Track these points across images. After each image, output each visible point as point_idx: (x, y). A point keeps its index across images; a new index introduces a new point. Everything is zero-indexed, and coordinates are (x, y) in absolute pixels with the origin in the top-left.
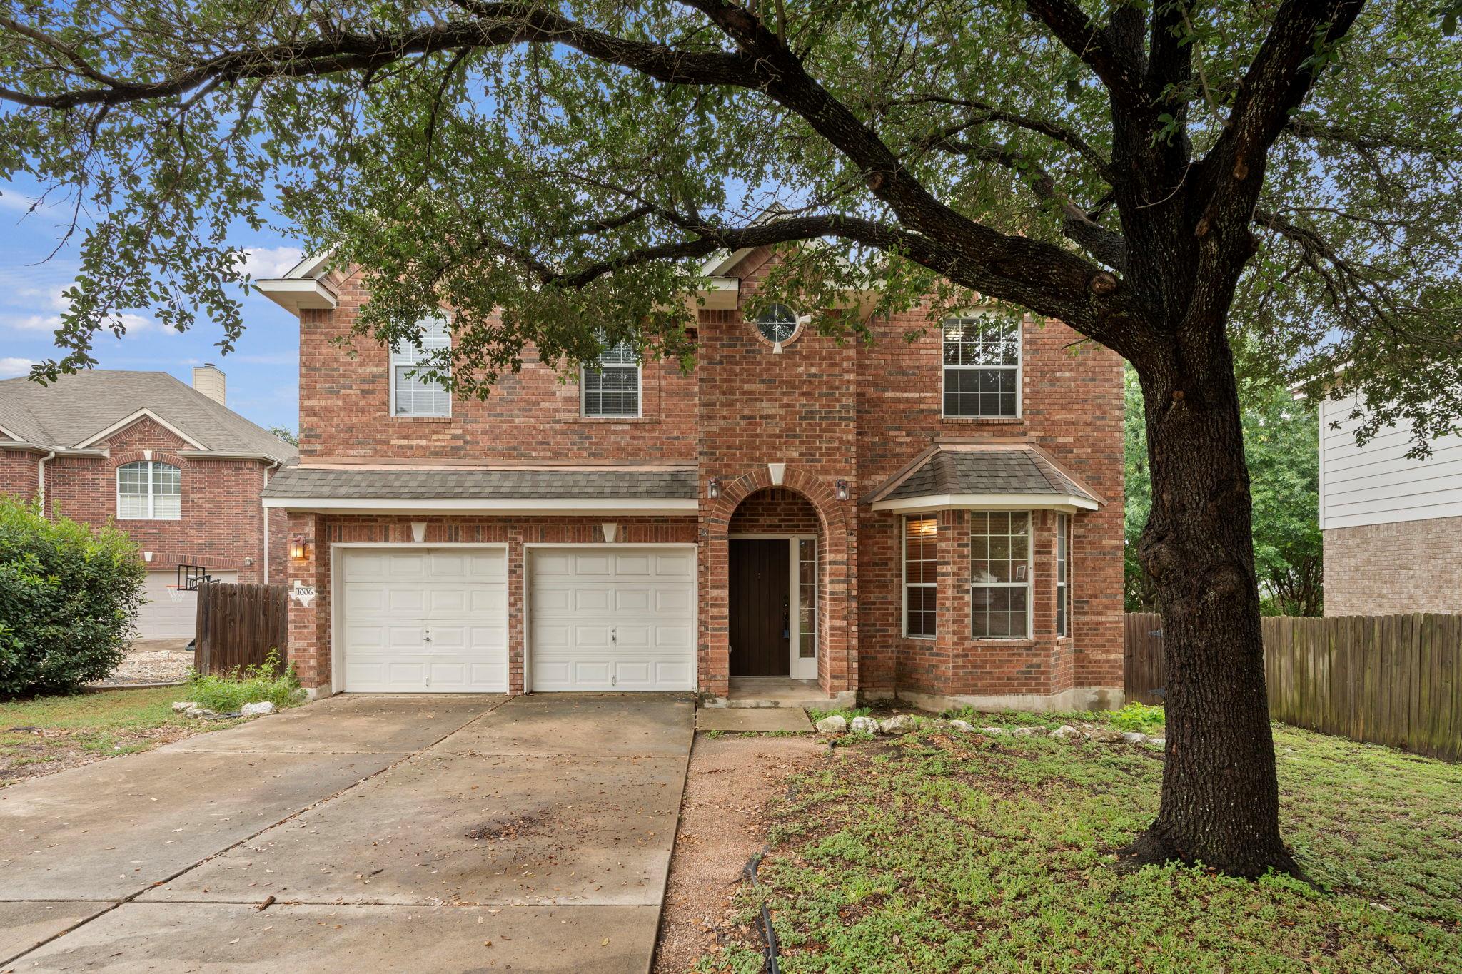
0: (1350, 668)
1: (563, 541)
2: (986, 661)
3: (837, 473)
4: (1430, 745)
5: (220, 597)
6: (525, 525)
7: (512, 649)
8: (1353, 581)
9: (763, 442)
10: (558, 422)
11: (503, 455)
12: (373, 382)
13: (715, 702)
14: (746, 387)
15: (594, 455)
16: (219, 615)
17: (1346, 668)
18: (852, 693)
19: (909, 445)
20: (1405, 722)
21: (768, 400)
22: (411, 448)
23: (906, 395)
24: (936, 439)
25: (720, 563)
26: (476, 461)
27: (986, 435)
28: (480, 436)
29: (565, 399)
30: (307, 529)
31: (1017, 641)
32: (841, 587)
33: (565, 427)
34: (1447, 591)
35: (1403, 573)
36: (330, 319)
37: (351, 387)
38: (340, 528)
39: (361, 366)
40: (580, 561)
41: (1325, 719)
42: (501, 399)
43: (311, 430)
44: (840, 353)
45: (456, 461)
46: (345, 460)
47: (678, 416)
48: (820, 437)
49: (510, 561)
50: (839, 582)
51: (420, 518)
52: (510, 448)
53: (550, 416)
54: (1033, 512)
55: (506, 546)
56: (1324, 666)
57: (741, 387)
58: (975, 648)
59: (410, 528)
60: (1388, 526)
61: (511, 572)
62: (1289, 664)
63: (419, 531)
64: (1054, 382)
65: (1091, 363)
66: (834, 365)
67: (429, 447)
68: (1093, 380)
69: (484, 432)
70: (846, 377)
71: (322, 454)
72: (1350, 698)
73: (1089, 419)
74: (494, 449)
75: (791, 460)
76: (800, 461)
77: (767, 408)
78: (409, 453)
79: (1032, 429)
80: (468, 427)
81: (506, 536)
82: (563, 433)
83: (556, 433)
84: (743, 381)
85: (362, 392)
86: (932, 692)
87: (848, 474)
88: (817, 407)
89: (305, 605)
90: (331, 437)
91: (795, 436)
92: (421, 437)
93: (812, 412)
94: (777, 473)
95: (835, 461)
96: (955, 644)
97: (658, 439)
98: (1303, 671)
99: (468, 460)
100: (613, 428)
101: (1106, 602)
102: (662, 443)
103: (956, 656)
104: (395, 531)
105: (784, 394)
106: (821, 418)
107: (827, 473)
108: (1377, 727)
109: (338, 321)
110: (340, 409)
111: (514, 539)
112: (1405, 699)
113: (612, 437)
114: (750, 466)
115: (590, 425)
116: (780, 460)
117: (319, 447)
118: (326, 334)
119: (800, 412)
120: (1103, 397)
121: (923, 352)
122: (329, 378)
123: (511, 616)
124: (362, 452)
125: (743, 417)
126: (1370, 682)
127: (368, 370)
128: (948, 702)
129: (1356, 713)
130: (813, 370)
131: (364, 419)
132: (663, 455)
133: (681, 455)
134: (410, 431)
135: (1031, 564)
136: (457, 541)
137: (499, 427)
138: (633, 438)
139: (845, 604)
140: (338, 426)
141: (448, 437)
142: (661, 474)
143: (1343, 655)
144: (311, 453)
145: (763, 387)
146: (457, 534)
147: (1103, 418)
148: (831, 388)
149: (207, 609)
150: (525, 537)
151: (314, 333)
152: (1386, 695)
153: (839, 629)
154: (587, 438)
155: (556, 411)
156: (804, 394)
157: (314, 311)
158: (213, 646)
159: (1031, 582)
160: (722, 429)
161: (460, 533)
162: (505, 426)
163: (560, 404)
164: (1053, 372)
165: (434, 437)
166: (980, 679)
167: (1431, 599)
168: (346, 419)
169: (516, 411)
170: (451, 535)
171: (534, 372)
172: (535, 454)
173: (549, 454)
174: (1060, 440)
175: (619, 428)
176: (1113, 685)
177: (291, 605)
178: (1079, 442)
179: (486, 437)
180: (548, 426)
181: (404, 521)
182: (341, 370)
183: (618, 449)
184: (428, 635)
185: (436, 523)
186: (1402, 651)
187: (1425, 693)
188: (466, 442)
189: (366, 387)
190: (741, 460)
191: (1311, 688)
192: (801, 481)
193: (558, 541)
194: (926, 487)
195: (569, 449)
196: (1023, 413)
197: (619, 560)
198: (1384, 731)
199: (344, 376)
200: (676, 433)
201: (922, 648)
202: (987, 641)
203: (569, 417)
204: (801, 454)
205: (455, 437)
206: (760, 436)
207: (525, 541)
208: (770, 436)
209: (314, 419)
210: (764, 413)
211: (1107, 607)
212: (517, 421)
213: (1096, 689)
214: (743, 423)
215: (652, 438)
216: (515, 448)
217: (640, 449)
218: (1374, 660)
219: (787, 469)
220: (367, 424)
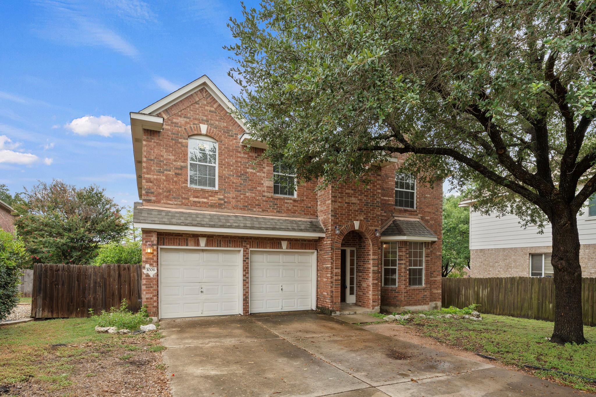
0: (495, 293)
1: (266, 248)
2: (412, 294)
3: (375, 226)
4: (521, 315)
5: (49, 272)
6: (250, 240)
7: (244, 295)
8: (480, 266)
9: (352, 213)
10: (264, 196)
11: (241, 209)
12: (181, 169)
13: (335, 313)
14: (347, 191)
15: (279, 212)
16: (48, 282)
17: (493, 293)
18: (379, 307)
19: (385, 216)
20: (513, 309)
21: (354, 197)
22: (199, 202)
23: (385, 198)
24: (393, 215)
25: (338, 259)
26: (229, 211)
27: (407, 215)
28: (231, 200)
29: (267, 187)
30: (152, 239)
31: (420, 287)
32: (376, 268)
33: (267, 199)
34: (510, 270)
35: (497, 264)
36: (159, 136)
37: (170, 171)
38: (164, 239)
39: (175, 161)
40: (268, 256)
41: (485, 309)
42: (241, 184)
43: (149, 189)
44: (376, 182)
45: (220, 210)
46: (166, 205)
47: (310, 198)
48: (370, 212)
49: (244, 256)
50: (375, 266)
51: (203, 235)
52: (244, 206)
53: (261, 193)
54: (425, 243)
55: (242, 249)
56: (486, 292)
57: (345, 191)
58: (410, 290)
59: (198, 240)
60: (492, 249)
61: (244, 261)
62: (473, 293)
63: (203, 242)
64: (425, 197)
65: (435, 193)
66: (374, 186)
67: (208, 203)
68: (435, 198)
69: (233, 198)
70: (378, 191)
71: (155, 202)
72: (494, 302)
73: (433, 211)
74: (237, 206)
75: (361, 220)
76: (364, 221)
77: (354, 200)
78: (198, 205)
79: (419, 213)
80: (226, 195)
81: (242, 245)
82: (267, 201)
83: (264, 201)
84: (346, 189)
85: (176, 173)
86: (395, 306)
87: (378, 227)
88: (369, 201)
89: (152, 276)
90: (160, 194)
91: (362, 211)
92: (204, 198)
93: (368, 203)
94: (357, 225)
95: (374, 222)
96: (404, 288)
97: (303, 207)
98: (478, 294)
99: (225, 210)
100: (286, 201)
101: (437, 273)
102: (304, 209)
103: (405, 293)
104: (191, 241)
105: (359, 195)
106: (371, 206)
107: (372, 226)
108: (503, 310)
109: (163, 138)
110: (164, 181)
111: (246, 246)
112: (512, 302)
113: (286, 205)
114: (348, 222)
115: (277, 199)
116: (357, 220)
117: (153, 198)
118: (157, 143)
119: (364, 202)
120: (437, 204)
121: (390, 183)
122: (158, 165)
123: (244, 280)
124: (176, 203)
125: (346, 203)
126: (501, 297)
127: (179, 164)
128: (402, 309)
129: (496, 306)
130: (368, 187)
131: (176, 187)
132: (305, 214)
133: (311, 214)
134: (199, 195)
135: (424, 260)
136: (220, 246)
137: (240, 196)
138: (294, 206)
139: (377, 275)
140: (163, 189)
141: (217, 199)
142: (306, 222)
143: (492, 289)
144: (149, 201)
145: (352, 192)
146: (220, 244)
147: (437, 212)
148: (374, 194)
149: (40, 278)
150: (250, 246)
151: (151, 142)
152: (506, 301)
153: (375, 284)
154: (276, 204)
155: (264, 191)
156: (365, 196)
157: (151, 131)
158: (44, 299)
159: (424, 267)
160: (339, 207)
161: (222, 243)
162: (242, 196)
163: (266, 189)
164: (425, 194)
165: (210, 198)
166: (411, 301)
167: (505, 272)
168: (167, 186)
169: (247, 190)
170: (218, 244)
171: (255, 173)
172: (254, 209)
173: (261, 210)
174: (427, 218)
175: (288, 201)
176: (439, 301)
177: (144, 276)
178: (432, 219)
179: (234, 200)
180: (260, 198)
181: (196, 237)
182: (165, 162)
183: (288, 210)
184: (202, 290)
185: (211, 239)
186: (512, 288)
187: (519, 300)
188: (225, 202)
189: (177, 171)
190: (345, 219)
191: (481, 300)
192: (364, 229)
193: (264, 248)
194: (395, 232)
195: (269, 209)
196: (416, 208)
197: (284, 256)
198: (506, 311)
199: (166, 165)
200: (309, 205)
201: (391, 290)
202: (413, 287)
203: (270, 195)
204: (364, 218)
205: (220, 199)
206: (351, 210)
207: (250, 247)
208: (354, 211)
209: (151, 184)
210: (353, 202)
211: (437, 275)
212: (247, 194)
213: (434, 302)
214: (346, 205)
215: (301, 207)
216: (246, 206)
217: (296, 211)
218: (502, 290)
219: (360, 224)
220: (178, 189)
